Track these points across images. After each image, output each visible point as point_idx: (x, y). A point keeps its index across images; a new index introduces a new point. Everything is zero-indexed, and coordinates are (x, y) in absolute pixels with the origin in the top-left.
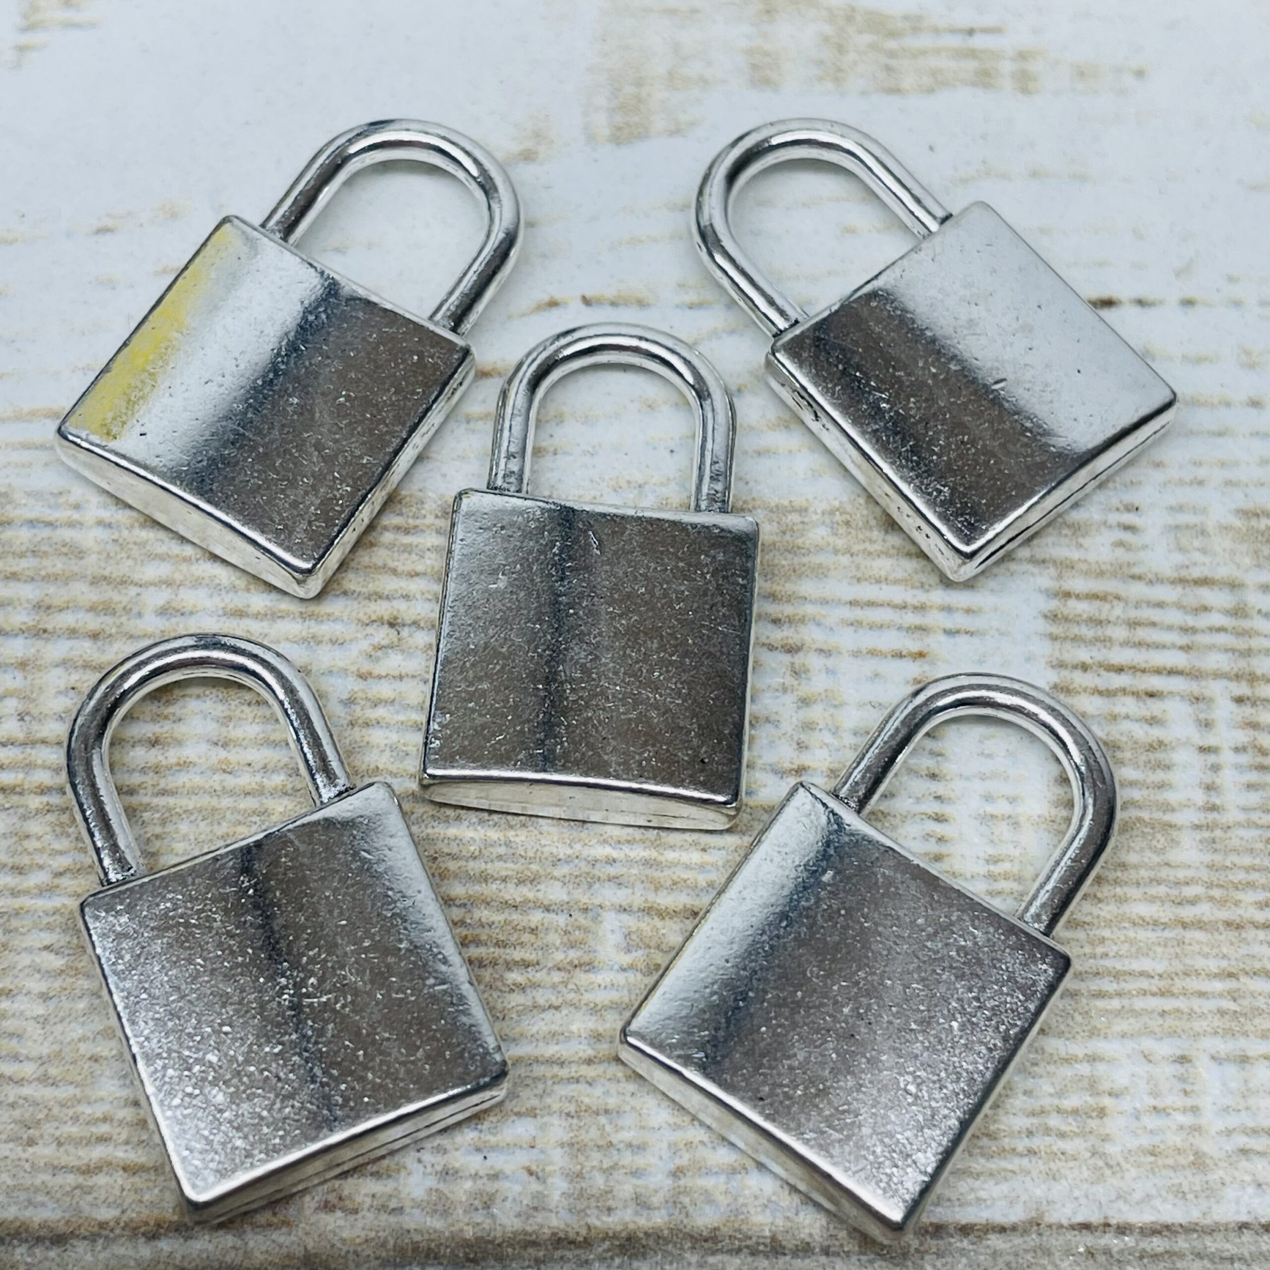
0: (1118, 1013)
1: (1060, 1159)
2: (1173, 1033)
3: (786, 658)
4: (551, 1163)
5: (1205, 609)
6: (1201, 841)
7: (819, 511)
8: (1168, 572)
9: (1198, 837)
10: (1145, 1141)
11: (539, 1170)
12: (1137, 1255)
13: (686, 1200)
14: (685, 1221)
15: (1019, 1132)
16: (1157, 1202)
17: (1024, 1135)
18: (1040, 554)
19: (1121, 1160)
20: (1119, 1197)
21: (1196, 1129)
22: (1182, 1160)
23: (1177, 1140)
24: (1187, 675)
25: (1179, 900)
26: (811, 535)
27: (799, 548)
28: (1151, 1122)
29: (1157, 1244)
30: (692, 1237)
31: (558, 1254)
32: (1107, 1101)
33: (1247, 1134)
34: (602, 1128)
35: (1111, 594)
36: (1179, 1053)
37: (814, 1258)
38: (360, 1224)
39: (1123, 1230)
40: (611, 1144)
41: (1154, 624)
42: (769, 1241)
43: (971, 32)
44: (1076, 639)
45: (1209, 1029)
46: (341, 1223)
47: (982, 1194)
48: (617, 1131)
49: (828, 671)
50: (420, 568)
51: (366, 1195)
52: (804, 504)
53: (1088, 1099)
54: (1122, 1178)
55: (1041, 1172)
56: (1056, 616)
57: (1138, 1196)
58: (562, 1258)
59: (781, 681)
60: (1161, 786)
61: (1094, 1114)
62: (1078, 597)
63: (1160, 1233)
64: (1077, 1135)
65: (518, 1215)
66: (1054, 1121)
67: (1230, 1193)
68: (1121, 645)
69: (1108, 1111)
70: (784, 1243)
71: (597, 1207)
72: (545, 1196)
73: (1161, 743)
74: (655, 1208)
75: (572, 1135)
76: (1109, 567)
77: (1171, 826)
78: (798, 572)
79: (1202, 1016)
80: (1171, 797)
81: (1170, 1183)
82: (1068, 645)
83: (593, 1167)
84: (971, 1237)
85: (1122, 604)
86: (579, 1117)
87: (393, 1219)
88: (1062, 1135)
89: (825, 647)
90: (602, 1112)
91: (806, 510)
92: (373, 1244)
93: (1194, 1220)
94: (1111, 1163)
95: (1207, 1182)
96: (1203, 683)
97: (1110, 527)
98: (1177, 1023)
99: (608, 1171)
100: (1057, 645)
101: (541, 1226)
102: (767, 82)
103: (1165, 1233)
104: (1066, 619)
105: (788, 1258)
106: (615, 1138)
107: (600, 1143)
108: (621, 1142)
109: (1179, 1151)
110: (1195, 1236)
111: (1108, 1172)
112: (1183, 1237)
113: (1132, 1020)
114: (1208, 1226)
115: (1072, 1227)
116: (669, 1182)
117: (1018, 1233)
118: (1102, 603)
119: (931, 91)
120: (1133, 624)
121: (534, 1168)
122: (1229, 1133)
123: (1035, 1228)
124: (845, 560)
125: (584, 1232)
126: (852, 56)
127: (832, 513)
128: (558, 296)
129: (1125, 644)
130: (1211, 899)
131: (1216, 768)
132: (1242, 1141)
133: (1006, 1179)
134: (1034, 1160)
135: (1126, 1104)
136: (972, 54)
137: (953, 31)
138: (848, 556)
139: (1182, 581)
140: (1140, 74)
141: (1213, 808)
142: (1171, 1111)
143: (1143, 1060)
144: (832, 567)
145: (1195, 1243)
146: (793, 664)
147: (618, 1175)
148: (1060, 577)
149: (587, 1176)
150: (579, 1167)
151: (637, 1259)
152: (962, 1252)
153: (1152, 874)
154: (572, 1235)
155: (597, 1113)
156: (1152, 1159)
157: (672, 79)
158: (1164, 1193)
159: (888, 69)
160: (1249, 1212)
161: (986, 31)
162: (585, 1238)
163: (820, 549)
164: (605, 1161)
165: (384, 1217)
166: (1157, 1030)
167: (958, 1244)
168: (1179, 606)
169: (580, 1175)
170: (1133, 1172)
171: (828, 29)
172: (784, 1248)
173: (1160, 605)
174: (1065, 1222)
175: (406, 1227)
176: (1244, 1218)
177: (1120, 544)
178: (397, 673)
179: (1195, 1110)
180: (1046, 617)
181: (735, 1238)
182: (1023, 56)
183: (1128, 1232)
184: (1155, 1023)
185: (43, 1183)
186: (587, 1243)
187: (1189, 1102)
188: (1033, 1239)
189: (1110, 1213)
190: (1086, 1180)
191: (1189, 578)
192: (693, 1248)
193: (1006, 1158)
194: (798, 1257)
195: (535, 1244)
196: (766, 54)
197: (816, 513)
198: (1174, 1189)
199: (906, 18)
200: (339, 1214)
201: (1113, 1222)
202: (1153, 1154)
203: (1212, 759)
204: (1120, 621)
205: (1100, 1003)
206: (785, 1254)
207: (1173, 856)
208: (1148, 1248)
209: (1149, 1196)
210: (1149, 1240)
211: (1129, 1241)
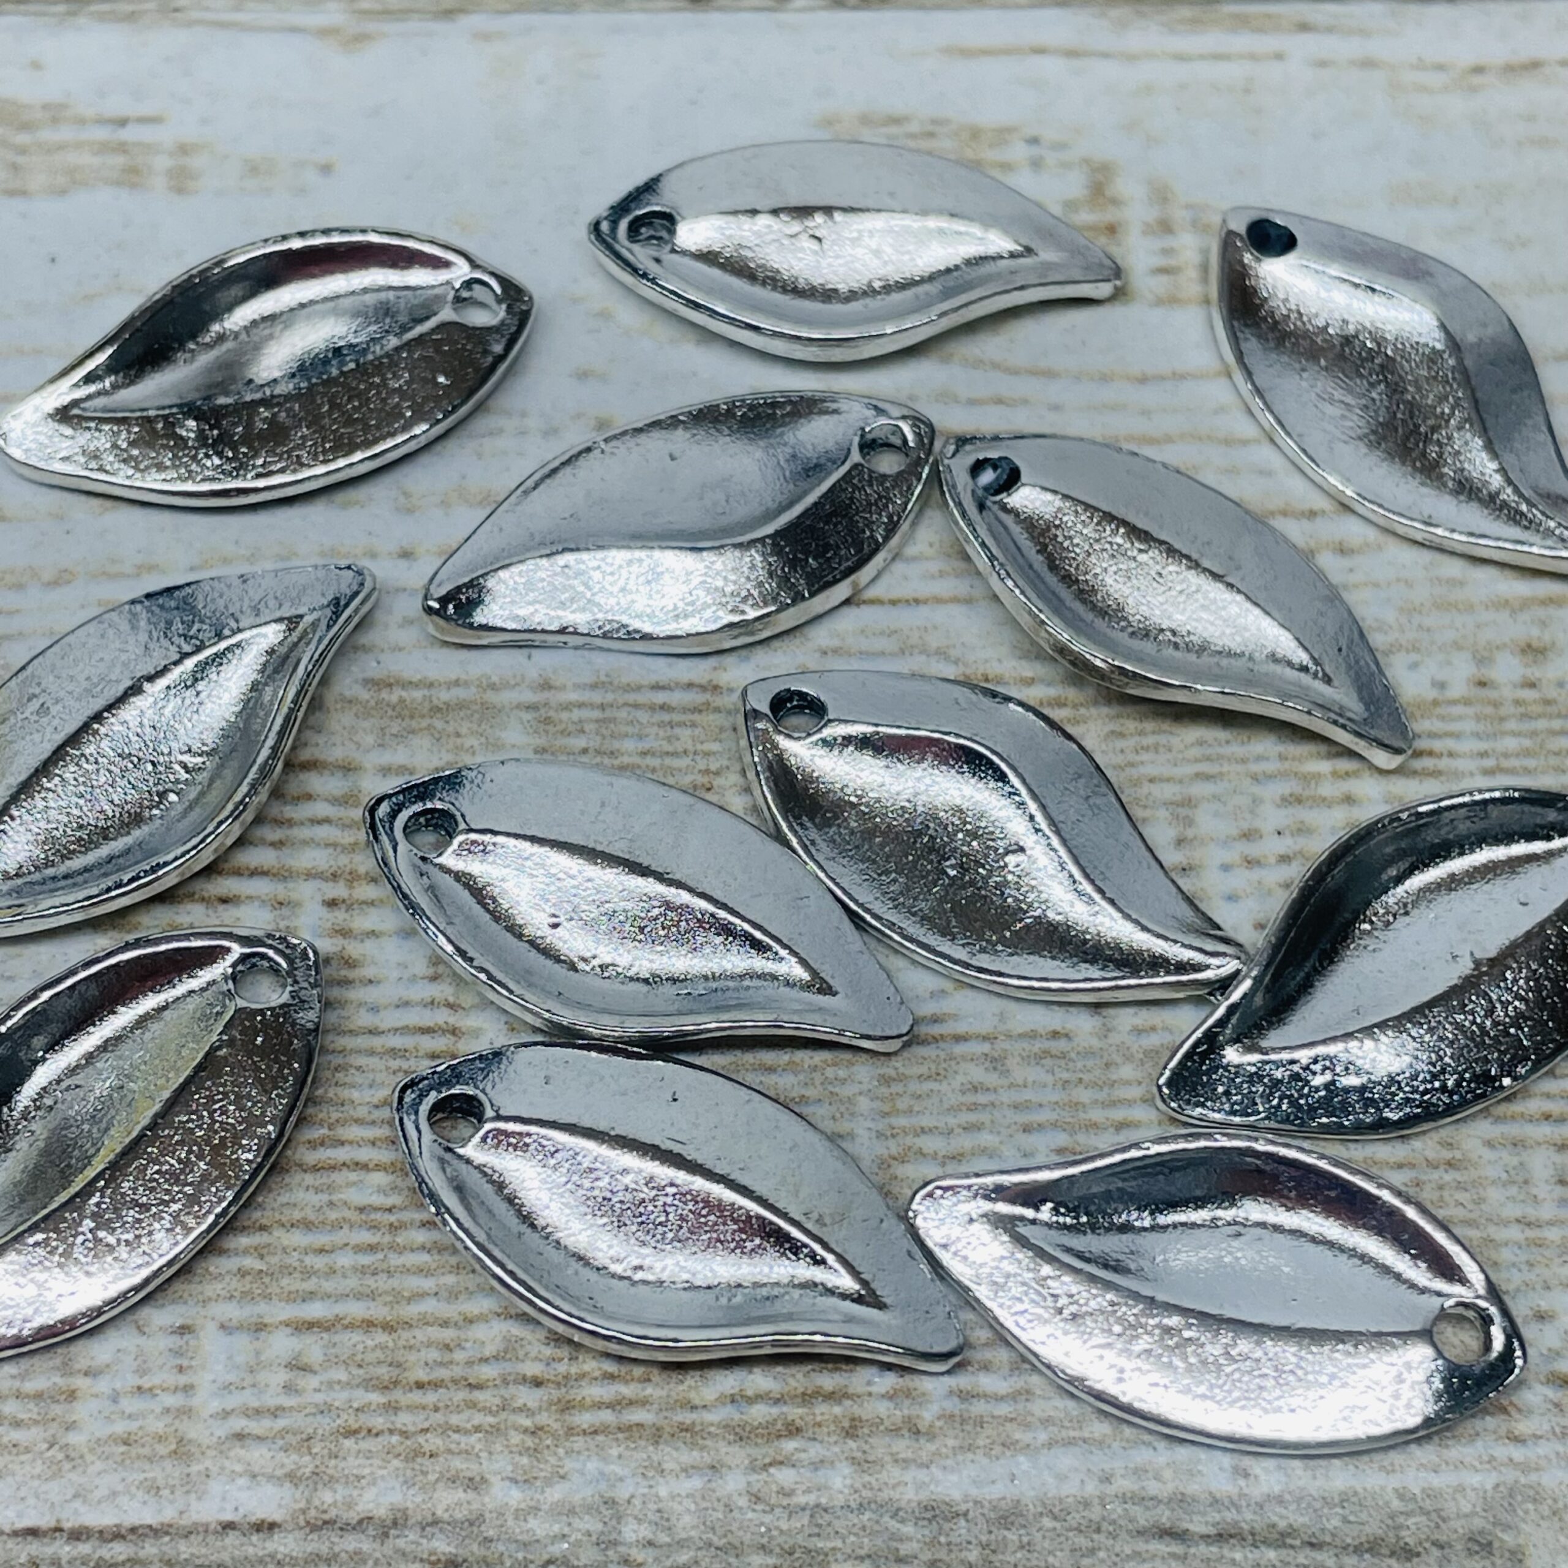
1: (10, 1453)
2: (178, 1299)
5: (309, 797)
10: (120, 1428)
16: (123, 1500)
19: (85, 1451)
20: (76, 1496)
21: (186, 1412)
22: (161, 1448)
23: (158, 1426)
24: (273, 875)
28: (130, 1405)
29: (120, 1551)
32: (80, 1382)
33: (248, 1416)
36: (181, 1322)
39: (77, 1535)
43: (123, 122)
45: (223, 1293)
53: (58, 1379)
54: (85, 1472)
57: (97, 1494)
61: (62, 1398)
63: (123, 1537)
64: (36, 1422)
66: (10, 1407)
67: (215, 1487)
69: (79, 1394)
79: (217, 1276)
81: (142, 1476)
88: (17, 1424)
93: (166, 1520)
94: (73, 1455)
95: (188, 1475)
96: (292, 885)
98: (185, 1286)
103: (130, 1536)
109: (160, 1439)
110: (167, 1539)
111: (67, 1466)
112: (151, 1540)
114: (184, 1527)
115: (15, 1534)
119: (63, 192)
122: (226, 1414)
132: (239, 1424)
135: (103, 1385)
136: (122, 148)
137: (101, 121)
140: (326, 169)
142: (158, 1392)
143: (135, 1331)
145: (166, 1549)
156: (123, 1449)
158: (133, 1490)
159: (15, 168)
160: (236, 1509)
161: (143, 120)
170: (99, 1466)
174: (7, 1528)
176: (228, 1517)
179: (188, 1389)
182: (184, 149)
183: (83, 1537)
187: (183, 1380)
189: (63, 1516)
190: (39, 1476)
198: (149, 1483)
199: (46, 107)
201: (67, 1525)
202: (126, 1443)
208: (107, 1556)
209: (114, 1494)
210: (110, 1545)
211: (84, 1548)
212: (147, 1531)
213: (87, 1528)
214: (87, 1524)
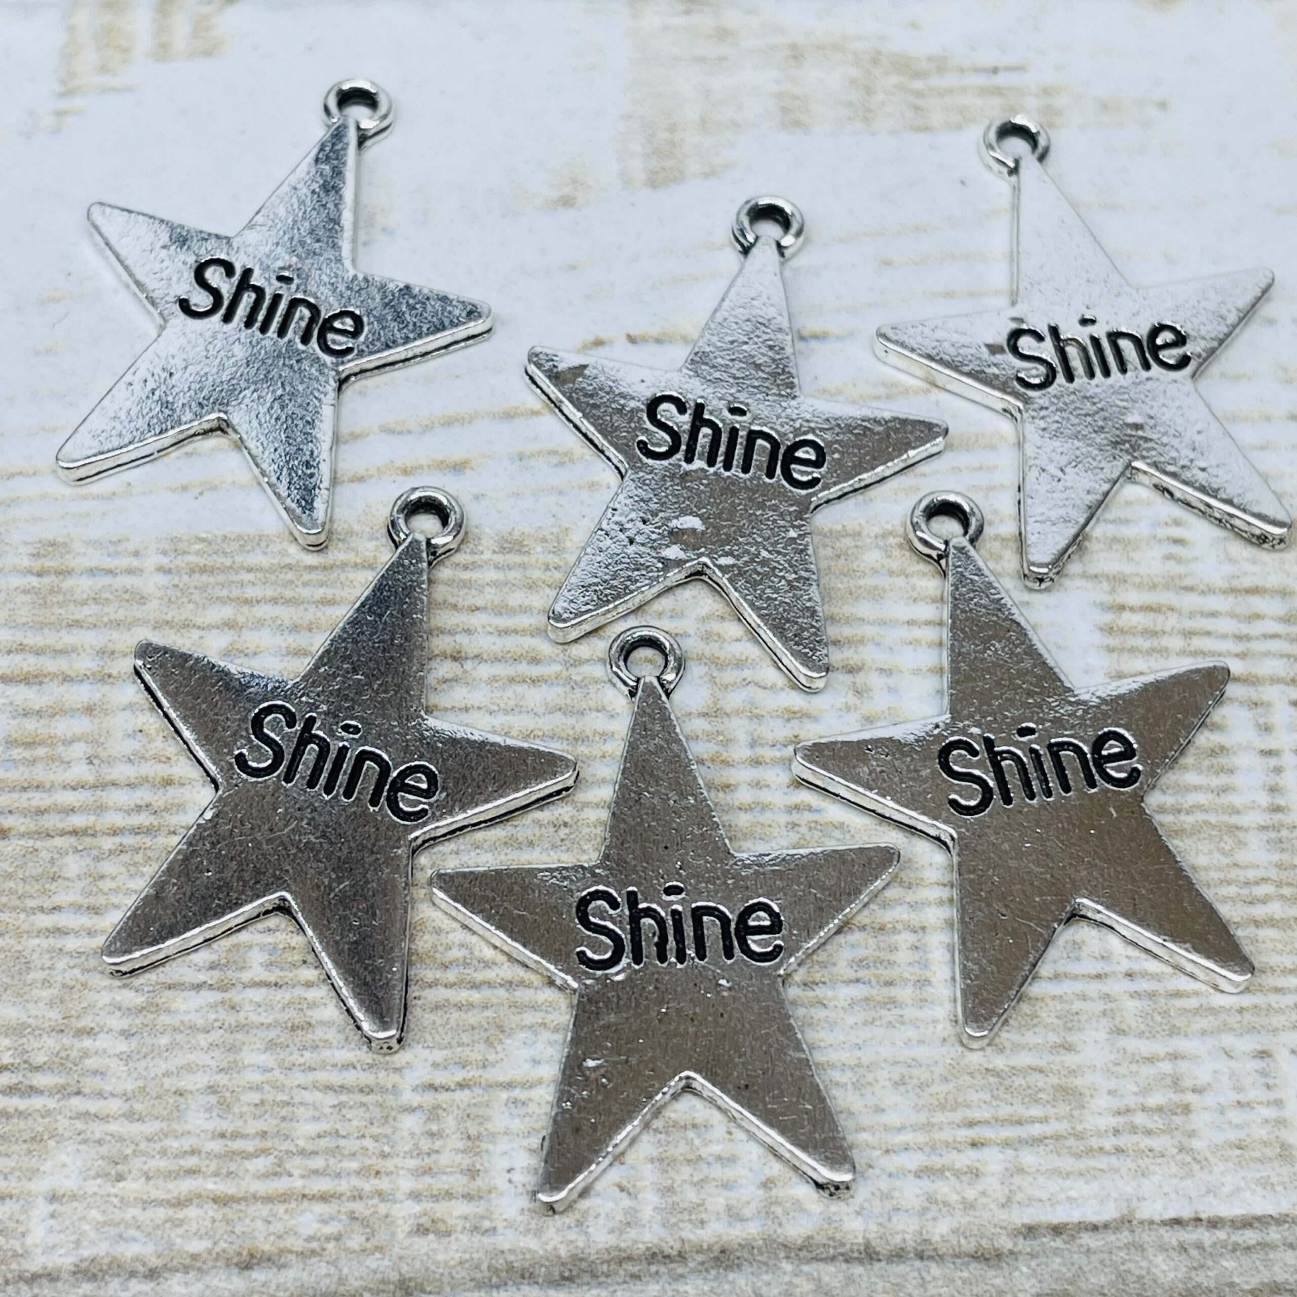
0: (1197, 1011)
1: (1148, 1156)
2: (1252, 1029)
3: (848, 678)
4: (642, 1179)
5: (1258, 616)
6: (1268, 841)
7: (872, 535)
8: (1219, 582)
9: (1265, 838)
10: (1233, 1135)
11: (629, 1186)
12: (1230, 1247)
13: (779, 1211)
14: (779, 1231)
15: (1106, 1131)
16: (1246, 1195)
17: (1110, 1134)
18: (1093, 569)
19: (1208, 1154)
20: (1209, 1191)
21: (1281, 1122)
22: (1269, 1152)
23: (1262, 1133)
24: (1245, 681)
25: (1250, 900)
26: (865, 558)
27: (854, 571)
28: (1236, 1116)
29: (1250, 1236)
30: (785, 1246)
31: (653, 1268)
32: (1190, 1098)
34: (690, 1143)
35: (1165, 605)
36: (1260, 1048)
37: (908, 1263)
38: (454, 1247)
39: (1214, 1223)
40: (700, 1158)
41: (1208, 634)
42: (862, 1248)
43: (995, 71)
44: (1132, 650)
45: (1287, 1024)
46: (435, 1246)
47: (1073, 1194)
48: (706, 1145)
49: (890, 689)
50: (480, 602)
51: (459, 1217)
52: (857, 528)
53: (1173, 1096)
54: (1211, 1172)
55: (1129, 1169)
56: (1112, 628)
57: (1226, 1190)
58: (657, 1272)
59: (844, 700)
60: (1225, 790)
61: (1179, 1111)
62: (1132, 609)
63: (1251, 1225)
64: (1164, 1131)
65: (612, 1231)
66: (1140, 1119)
68: (1178, 654)
69: (1192, 1108)
70: (878, 1249)
71: (690, 1221)
72: (636, 1211)
73: (1222, 748)
74: (747, 1220)
75: (661, 1150)
76: (1161, 580)
77: (1238, 828)
78: (855, 595)
79: (1280, 1011)
80: (1235, 799)
81: (1258, 1175)
82: (1125, 657)
83: (684, 1181)
84: (1064, 1237)
85: (1176, 615)
86: (667, 1133)
87: (486, 1240)
88: (1149, 1132)
89: (886, 667)
90: (689, 1127)
91: (859, 534)
92: (467, 1265)
93: (1284, 1211)
94: (1198, 1157)
95: (1294, 1173)
96: (1260, 689)
97: (1160, 541)
98: (1257, 1020)
99: (699, 1184)
100: (1115, 656)
101: (635, 1242)
102: (798, 123)
103: (1256, 1224)
104: (1122, 631)
105: (883, 1264)
106: (704, 1152)
107: (690, 1157)
108: (711, 1155)
109: (1265, 1144)
110: (1287, 1225)
111: (1196, 1167)
112: (1274, 1228)
113: (1211, 1018)
115: (1164, 1223)
116: (761, 1192)
117: (1110, 1231)
118: (1157, 615)
119: (958, 127)
120: (1189, 634)
121: (625, 1183)
123: (1127, 1225)
124: (900, 581)
125: (677, 1246)
126: (880, 97)
127: (884, 536)
128: (603, 335)
129: (1182, 653)
130: (1282, 897)
131: (1278, 770)
133: (1095, 1177)
134: (1122, 1158)
135: (1209, 1100)
136: (998, 91)
137: (978, 70)
138: (903, 577)
139: (1233, 591)
140: (1162, 106)
141: (1277, 809)
142: (1255, 1105)
143: (1225, 1056)
144: (887, 587)
145: (1286, 1234)
146: (854, 683)
147: (710, 1188)
148: (1113, 591)
149: (679, 1190)
150: (670, 1182)
151: (733, 1271)
152: (1056, 1252)
153: (1221, 875)
154: (667, 1251)
155: (685, 1127)
156: (1238, 1152)
157: (704, 124)
158: (1254, 1186)
159: (917, 108)
161: (1009, 69)
162: (680, 1252)
163: (875, 571)
164: (695, 1174)
165: (477, 1237)
166: (1236, 1026)
167: (1052, 1243)
168: (1233, 615)
169: (670, 1190)
170: (1222, 1167)
171: (854, 72)
172: (878, 1254)
173: (1213, 614)
174: (1157, 1218)
175: (500, 1247)
177: (1169, 557)
178: (463, 706)
179: (1278, 1103)
180: (1101, 629)
181: (829, 1246)
182: (1046, 92)
183: (1219, 1225)
184: (1233, 1020)
185: (133, 1217)
186: (682, 1256)
187: (1272, 1096)
188: (1125, 1236)
189: (1200, 1208)
190: (1176, 1176)
191: (1239, 587)
192: (788, 1257)
193: (1094, 1157)
194: (892, 1262)
195: (630, 1258)
196: (797, 98)
197: (869, 536)
198: (1263, 1181)
199: (930, 59)
200: (431, 1236)
201: (1204, 1216)
202: (1239, 1148)
203: (1273, 762)
204: (1175, 631)
205: (1179, 1003)
206: (880, 1260)
207: (1241, 857)
208: (1240, 1241)
209: (1238, 1189)
210: (1241, 1232)
211: (1221, 1234)
212: (1269, 1219)
213: (1220, 1218)
214: (1221, 1215)
